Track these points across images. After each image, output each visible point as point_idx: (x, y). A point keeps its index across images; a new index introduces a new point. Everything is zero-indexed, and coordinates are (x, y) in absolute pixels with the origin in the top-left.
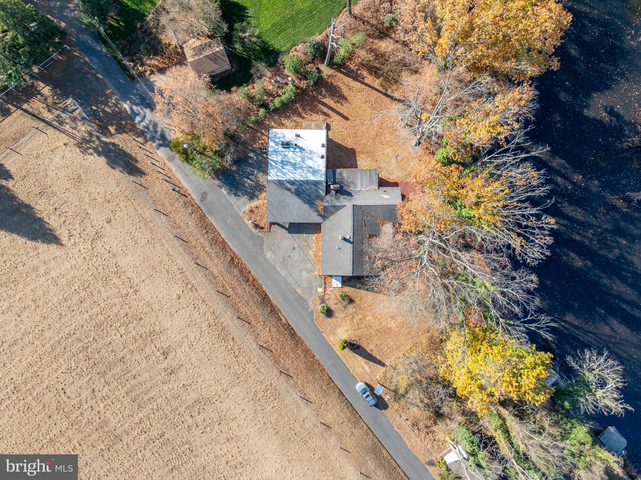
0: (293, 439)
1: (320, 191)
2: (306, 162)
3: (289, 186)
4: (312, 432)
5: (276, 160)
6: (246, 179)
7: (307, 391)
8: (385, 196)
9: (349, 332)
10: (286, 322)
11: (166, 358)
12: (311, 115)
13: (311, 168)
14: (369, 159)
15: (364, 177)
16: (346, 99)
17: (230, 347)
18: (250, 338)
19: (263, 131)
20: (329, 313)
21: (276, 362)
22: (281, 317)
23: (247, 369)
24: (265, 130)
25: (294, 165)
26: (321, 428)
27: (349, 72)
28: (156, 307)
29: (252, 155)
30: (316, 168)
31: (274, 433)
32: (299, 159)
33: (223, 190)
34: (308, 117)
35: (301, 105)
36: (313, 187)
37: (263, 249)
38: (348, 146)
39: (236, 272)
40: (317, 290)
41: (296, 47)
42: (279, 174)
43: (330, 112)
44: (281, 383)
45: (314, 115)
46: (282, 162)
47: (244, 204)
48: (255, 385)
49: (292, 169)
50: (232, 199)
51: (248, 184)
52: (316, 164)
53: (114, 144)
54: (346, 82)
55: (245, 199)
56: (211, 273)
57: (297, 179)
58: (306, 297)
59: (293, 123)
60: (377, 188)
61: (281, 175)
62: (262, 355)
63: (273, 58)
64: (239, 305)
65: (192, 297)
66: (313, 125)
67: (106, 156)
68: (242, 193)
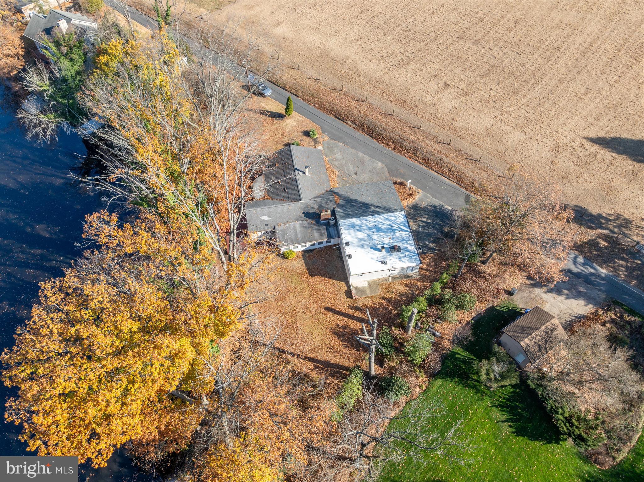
0: (319, 58)
1: (341, 211)
2: (366, 235)
3: (377, 209)
4: (304, 63)
5: (401, 232)
6: (429, 221)
7: (314, 84)
8: (265, 218)
9: (285, 124)
10: (346, 121)
11: (445, 83)
12: (375, 304)
13: (358, 230)
14: (291, 269)
16: (335, 333)
17: (392, 97)
18: (376, 104)
19: (428, 273)
20: (307, 134)
21: (347, 95)
22: (352, 125)
23: (372, 87)
24: (426, 275)
25: (379, 230)
26: (297, 67)
27: (337, 372)
28: (471, 110)
29: (431, 245)
30: (352, 231)
31: (336, 58)
32: (375, 237)
33: (450, 208)
34: (378, 301)
35: (391, 313)
37: (388, 168)
38: (319, 277)
39: (407, 144)
40: (323, 147)
41: (421, 391)
42: (393, 218)
43: (351, 312)
44: (338, 84)
45: (370, 304)
46: (394, 231)
47: (421, 200)
48: (361, 80)
49: (380, 226)
50: (437, 202)
51: (424, 218)
52: (353, 235)
53: (592, 228)
54: (338, 356)
55: (423, 204)
56: (431, 139)
57: (371, 216)
58: (332, 141)
59: (394, 290)
60: (277, 227)
61: (390, 218)
62: (361, 97)
63: (449, 367)
64: (395, 123)
65: (441, 121)
66: (368, 292)
67: (591, 215)
68: (428, 209)
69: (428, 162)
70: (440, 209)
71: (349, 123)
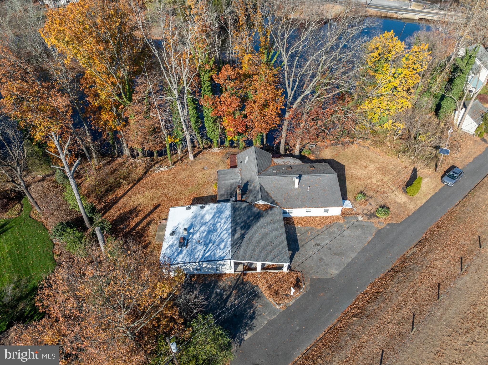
1: (243, 206)
2: (207, 221)
3: (237, 235)
5: (203, 251)
6: (229, 304)
8: (247, 160)
9: (396, 194)
13: (214, 215)
15: (226, 178)
16: (136, 208)
18: (460, 284)
21: (472, 253)
22: (411, 253)
25: (211, 232)
27: (106, 208)
30: (215, 211)
32: (203, 228)
36: (237, 213)
37: (327, 279)
40: (362, 221)
42: (222, 246)
43: (148, 220)
45: (149, 233)
46: (206, 245)
47: (266, 305)
51: (235, 300)
52: (210, 211)
54: (116, 209)
55: (258, 305)
56: (387, 343)
57: (230, 226)
58: (374, 232)
60: (238, 168)
62: (473, 268)
64: (419, 299)
66: (161, 233)
68: (250, 308)
69: (338, 330)
70: (246, 324)
71: (415, 250)
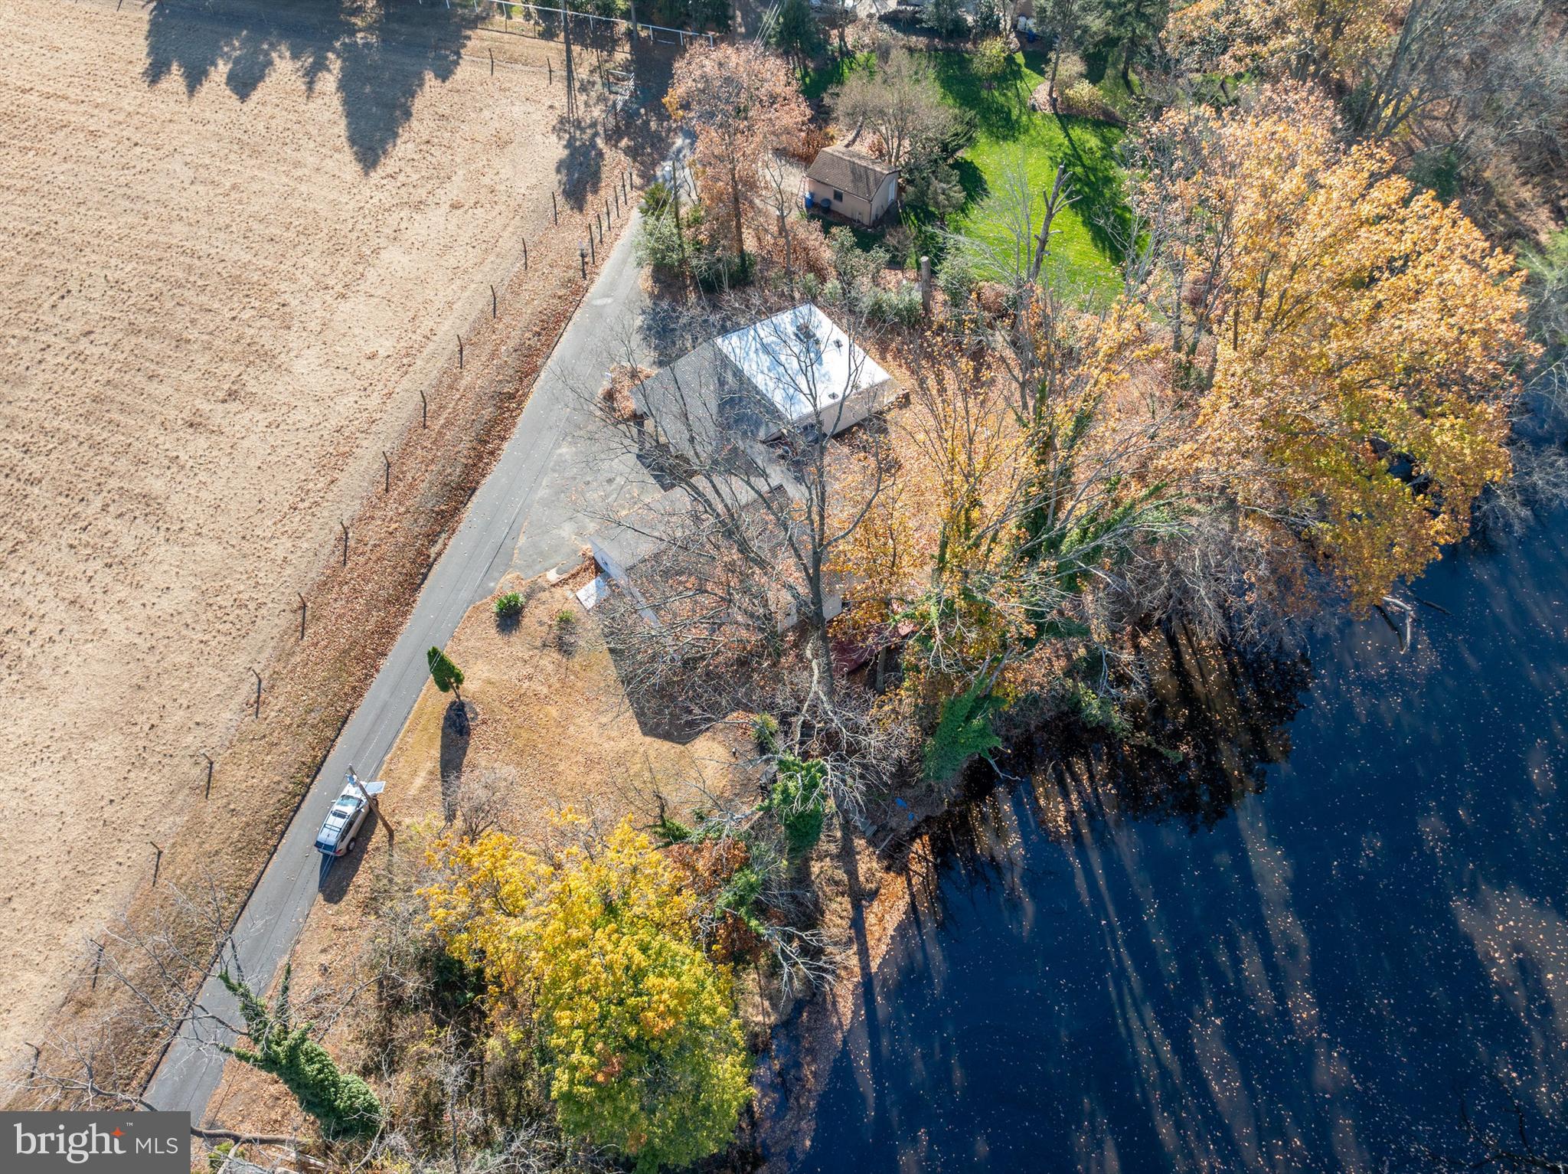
0: (137, 729)
3: (729, 377)
4: (176, 761)
5: (762, 336)
7: (284, 688)
9: (488, 688)
10: (433, 556)
11: (224, 401)
12: (900, 366)
17: (311, 485)
18: (355, 508)
20: (509, 619)
21: (323, 586)
22: (440, 541)
23: (275, 541)
26: (197, 773)
28: (329, 335)
31: (134, 681)
33: (640, 318)
38: (896, 453)
39: (488, 413)
42: (739, 350)
44: (274, 623)
48: (245, 577)
50: (634, 337)
53: (600, 154)
56: (457, 379)
57: (753, 381)
58: (517, 559)
62: (327, 550)
64: (419, 451)
65: (384, 375)
67: (571, 155)
68: (658, 345)
69: (528, 372)
71: (433, 551)
